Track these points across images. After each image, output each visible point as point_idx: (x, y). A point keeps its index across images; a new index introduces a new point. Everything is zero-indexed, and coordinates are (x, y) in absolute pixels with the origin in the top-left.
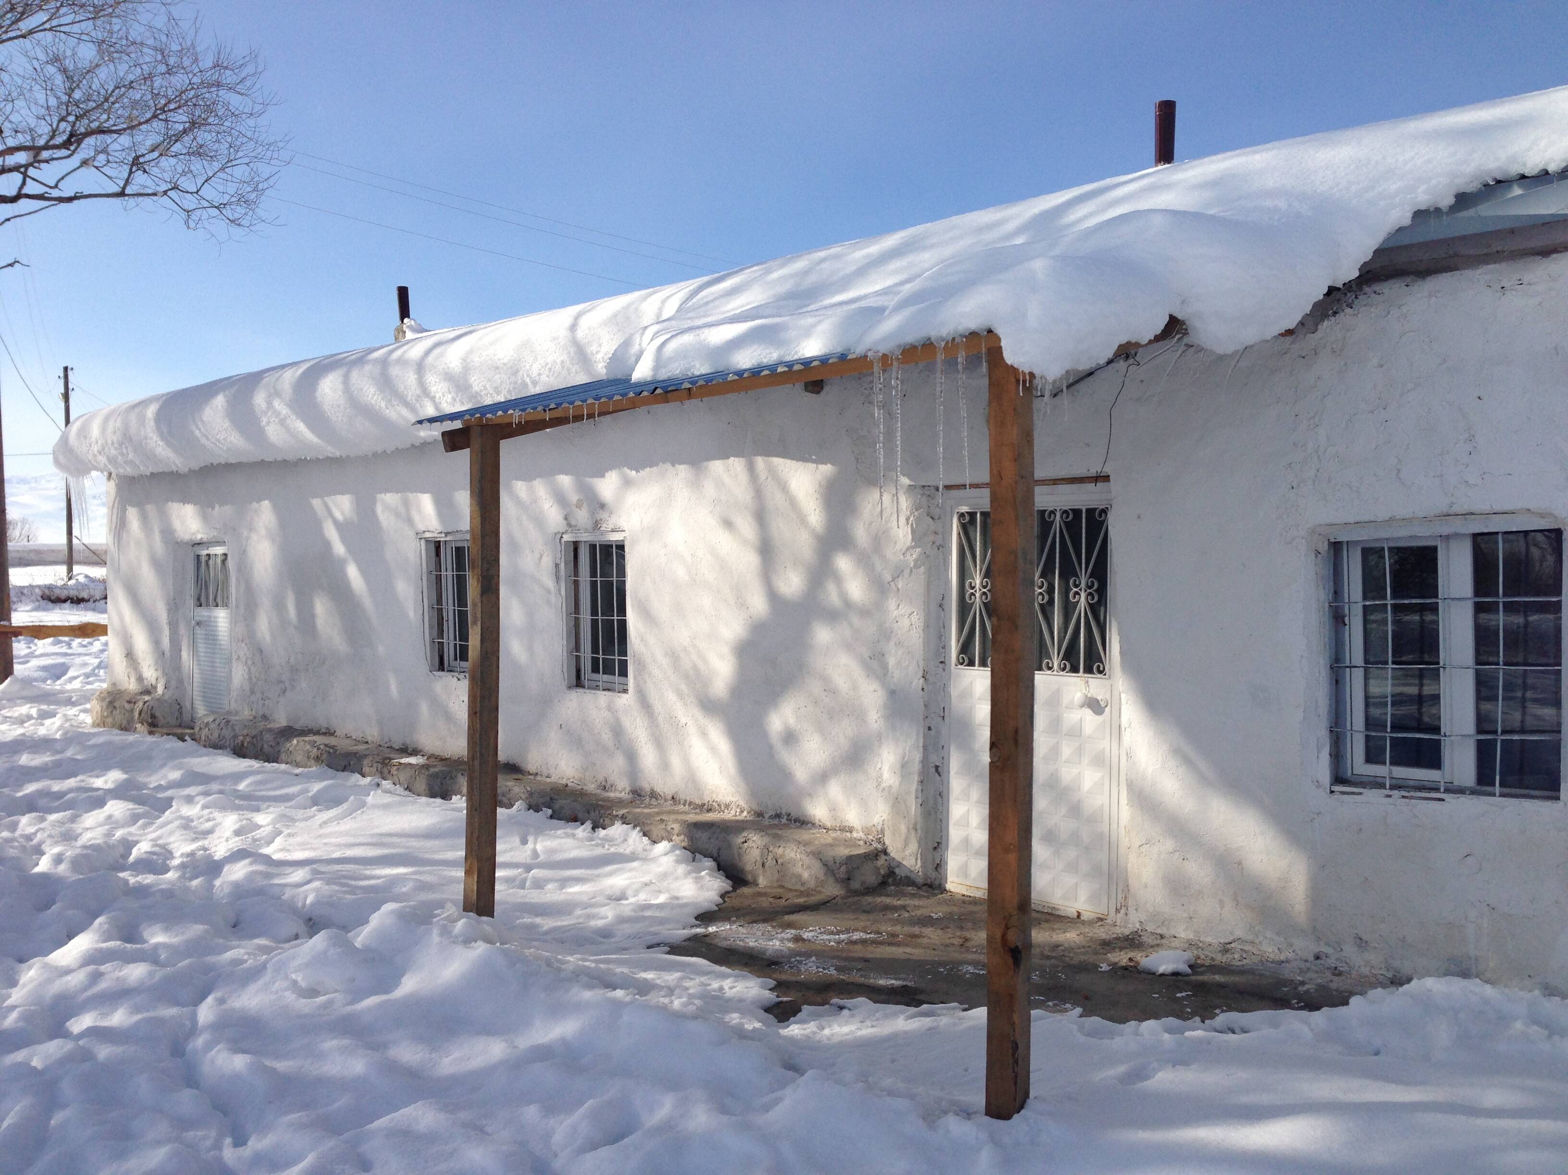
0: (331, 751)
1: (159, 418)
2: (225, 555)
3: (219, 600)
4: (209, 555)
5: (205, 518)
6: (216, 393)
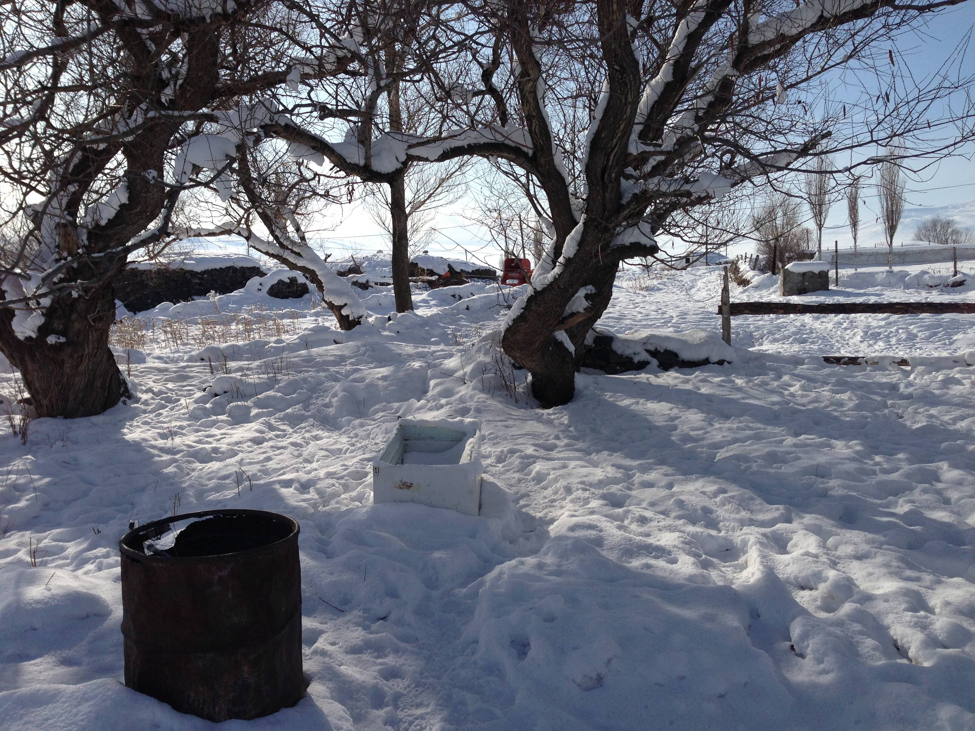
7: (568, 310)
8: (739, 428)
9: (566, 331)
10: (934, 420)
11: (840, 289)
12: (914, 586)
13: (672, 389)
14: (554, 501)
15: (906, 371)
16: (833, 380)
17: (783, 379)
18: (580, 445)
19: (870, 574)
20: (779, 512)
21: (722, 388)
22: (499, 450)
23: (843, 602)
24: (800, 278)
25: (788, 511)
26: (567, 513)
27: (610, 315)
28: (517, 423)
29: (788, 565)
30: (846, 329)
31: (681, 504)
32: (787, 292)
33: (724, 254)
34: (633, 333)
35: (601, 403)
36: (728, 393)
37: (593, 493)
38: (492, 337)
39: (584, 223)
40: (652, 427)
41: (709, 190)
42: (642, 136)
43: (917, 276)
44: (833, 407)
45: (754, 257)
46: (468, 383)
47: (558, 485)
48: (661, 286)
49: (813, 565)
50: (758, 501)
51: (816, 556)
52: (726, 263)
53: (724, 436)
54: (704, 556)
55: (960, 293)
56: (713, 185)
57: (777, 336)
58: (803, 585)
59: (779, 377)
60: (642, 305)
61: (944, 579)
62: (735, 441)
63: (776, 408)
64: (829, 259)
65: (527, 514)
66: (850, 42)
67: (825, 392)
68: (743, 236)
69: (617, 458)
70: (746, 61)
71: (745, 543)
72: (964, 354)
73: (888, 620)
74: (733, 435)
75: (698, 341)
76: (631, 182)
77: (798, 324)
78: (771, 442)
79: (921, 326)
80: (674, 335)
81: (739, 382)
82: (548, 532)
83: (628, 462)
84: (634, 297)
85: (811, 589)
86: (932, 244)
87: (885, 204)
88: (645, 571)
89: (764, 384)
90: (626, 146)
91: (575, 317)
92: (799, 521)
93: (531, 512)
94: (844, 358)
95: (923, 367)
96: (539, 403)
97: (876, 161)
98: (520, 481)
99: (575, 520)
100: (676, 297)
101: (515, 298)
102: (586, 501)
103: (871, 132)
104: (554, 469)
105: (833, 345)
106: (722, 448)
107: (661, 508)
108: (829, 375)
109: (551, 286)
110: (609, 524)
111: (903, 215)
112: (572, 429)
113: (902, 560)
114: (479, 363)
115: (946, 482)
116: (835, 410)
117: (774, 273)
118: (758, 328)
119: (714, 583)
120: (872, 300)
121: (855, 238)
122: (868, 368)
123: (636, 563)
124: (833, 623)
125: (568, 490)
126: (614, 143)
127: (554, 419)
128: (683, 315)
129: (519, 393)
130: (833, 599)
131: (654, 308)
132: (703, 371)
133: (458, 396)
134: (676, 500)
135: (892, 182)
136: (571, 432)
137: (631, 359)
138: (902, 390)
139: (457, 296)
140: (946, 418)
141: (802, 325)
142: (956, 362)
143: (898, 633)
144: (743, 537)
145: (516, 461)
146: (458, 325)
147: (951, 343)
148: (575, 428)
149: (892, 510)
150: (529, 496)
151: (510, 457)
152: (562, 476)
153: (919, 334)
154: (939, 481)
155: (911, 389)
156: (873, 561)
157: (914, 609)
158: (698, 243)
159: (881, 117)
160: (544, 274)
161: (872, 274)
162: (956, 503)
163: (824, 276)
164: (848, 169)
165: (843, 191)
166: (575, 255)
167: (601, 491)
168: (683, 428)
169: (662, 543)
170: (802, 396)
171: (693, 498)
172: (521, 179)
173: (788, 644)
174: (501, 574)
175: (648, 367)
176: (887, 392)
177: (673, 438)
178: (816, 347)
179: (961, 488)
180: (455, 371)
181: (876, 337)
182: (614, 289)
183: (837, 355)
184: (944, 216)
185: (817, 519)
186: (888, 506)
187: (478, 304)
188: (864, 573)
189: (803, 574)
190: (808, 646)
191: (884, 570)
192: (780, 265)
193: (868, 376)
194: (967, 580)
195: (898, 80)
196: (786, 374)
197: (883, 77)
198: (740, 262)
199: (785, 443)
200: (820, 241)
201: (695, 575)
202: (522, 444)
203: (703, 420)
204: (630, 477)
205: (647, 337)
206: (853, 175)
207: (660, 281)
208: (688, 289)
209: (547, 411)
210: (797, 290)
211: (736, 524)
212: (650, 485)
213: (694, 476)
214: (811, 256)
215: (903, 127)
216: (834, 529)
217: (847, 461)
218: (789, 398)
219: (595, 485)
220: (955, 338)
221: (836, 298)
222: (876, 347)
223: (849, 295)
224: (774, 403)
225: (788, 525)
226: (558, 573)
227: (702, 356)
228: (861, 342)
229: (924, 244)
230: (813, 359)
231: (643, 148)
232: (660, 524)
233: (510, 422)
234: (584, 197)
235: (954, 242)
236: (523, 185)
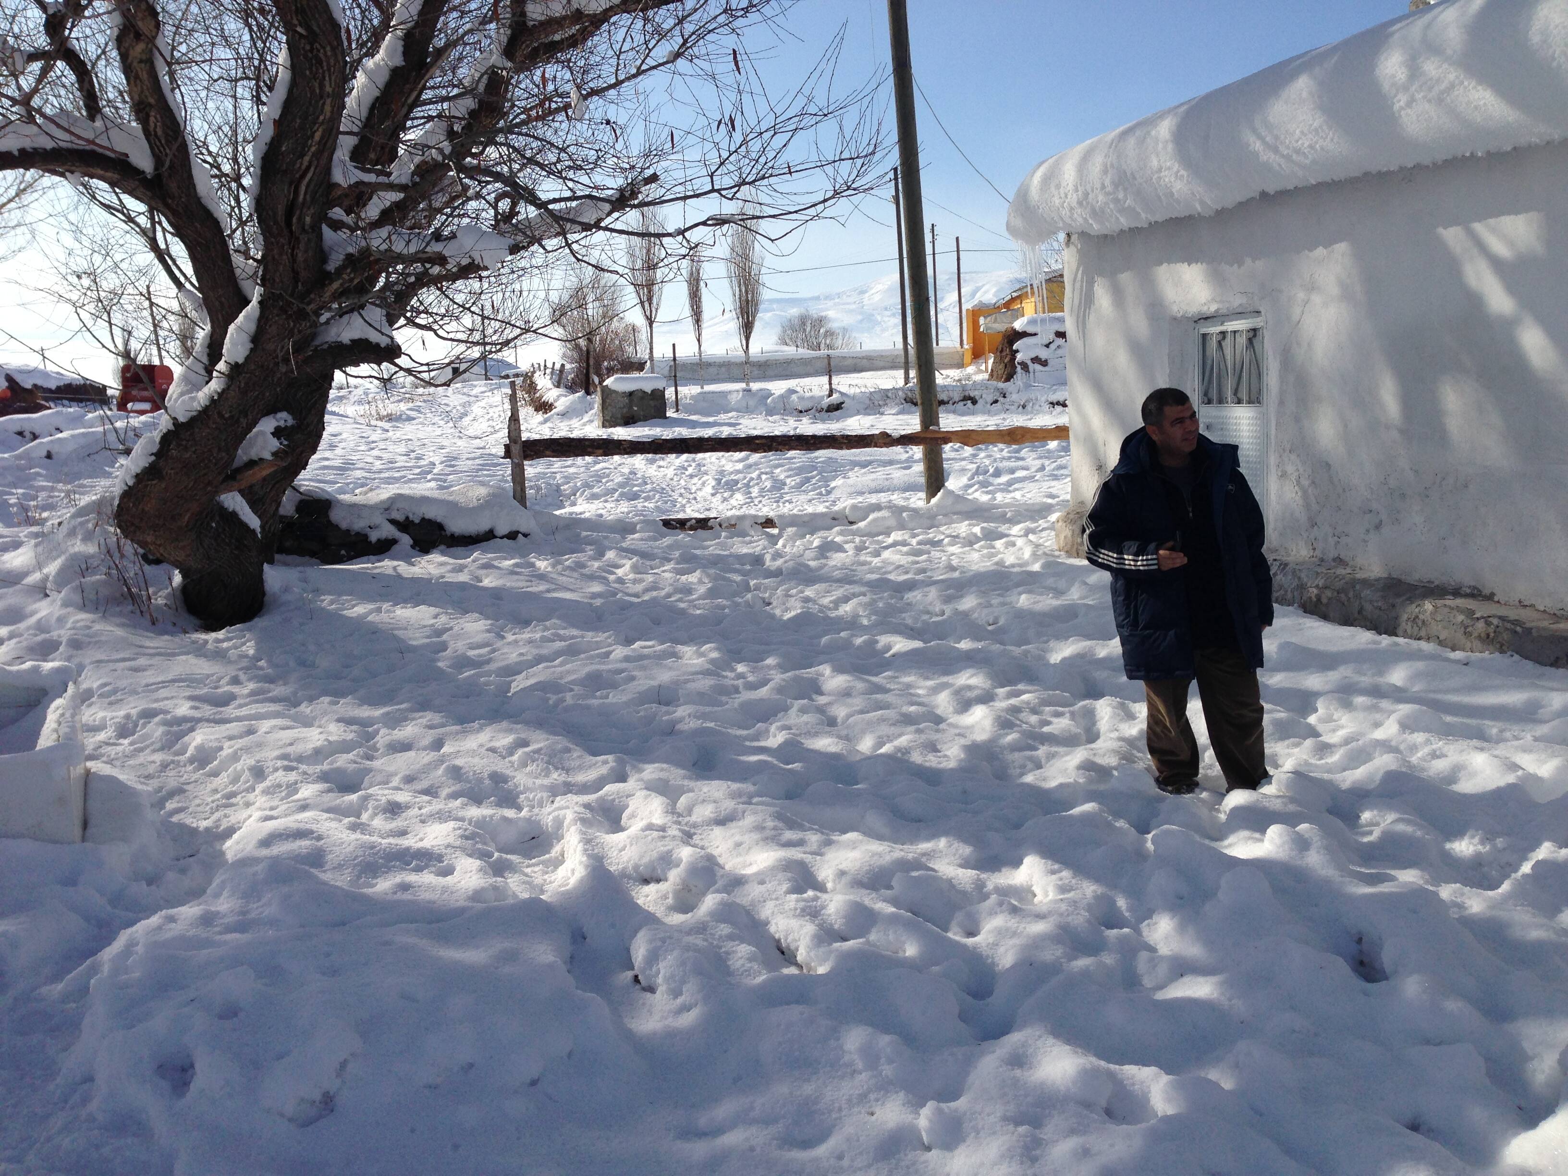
0: (1518, 629)
1: (1180, 137)
2: (1255, 331)
3: (1244, 394)
4: (1223, 334)
5: (1217, 278)
6: (1293, 75)
7: (243, 454)
8: (544, 639)
9: (240, 491)
10: (810, 605)
11: (681, 416)
12: (795, 854)
13: (438, 583)
14: (233, 795)
15: (772, 536)
16: (677, 554)
17: (607, 557)
18: (279, 690)
19: (738, 845)
20: (608, 766)
21: (516, 577)
22: (122, 713)
23: (704, 894)
24: (626, 400)
25: (621, 763)
26: (257, 815)
27: (326, 463)
28: (155, 661)
29: (623, 849)
30: (691, 476)
31: (456, 773)
32: (608, 423)
33: (511, 360)
34: (366, 493)
35: (314, 614)
36: (525, 584)
37: (305, 773)
38: (97, 507)
39: (260, 303)
40: (403, 649)
41: (473, 254)
42: (358, 156)
43: (782, 396)
44: (679, 596)
45: (558, 366)
46: (54, 595)
47: (239, 766)
48: (413, 414)
49: (660, 844)
50: (577, 752)
51: (663, 829)
52: (517, 375)
53: (522, 654)
54: (496, 855)
55: (838, 421)
56: (479, 246)
57: (596, 490)
58: (647, 876)
59: (600, 554)
60: (382, 445)
61: (835, 837)
62: (539, 660)
63: (598, 602)
64: (666, 371)
65: (182, 826)
66: (677, 32)
67: (666, 573)
68: (535, 332)
69: (347, 707)
70: (524, 50)
71: (559, 823)
72: (845, 508)
73: (766, 911)
74: (535, 651)
75: (475, 503)
76: (344, 234)
77: (626, 470)
78: (592, 657)
79: (790, 469)
80: (436, 494)
81: (542, 565)
82: (222, 853)
83: (365, 712)
84: (368, 432)
85: (658, 881)
86: (800, 350)
87: (737, 289)
88: (400, 896)
89: (580, 565)
90: (328, 170)
91: (256, 468)
92: (637, 776)
93: (190, 821)
94: (690, 520)
95: (794, 529)
96: (197, 622)
97: (720, 221)
98: (164, 766)
99: (271, 825)
100: (439, 432)
101: (138, 436)
102: (293, 788)
103: (712, 176)
104: (230, 738)
105: (675, 501)
106: (519, 673)
107: (424, 784)
108: (670, 547)
109: (204, 415)
110: (334, 824)
111: (762, 307)
112: (262, 663)
113: (779, 816)
114: (74, 557)
115: (829, 695)
116: (680, 600)
117: (588, 393)
118: (568, 479)
119: (515, 895)
120: (726, 432)
121: (699, 340)
122: (723, 534)
123: (383, 885)
124: (691, 930)
125: (259, 773)
126: (305, 163)
127: (228, 649)
128: (451, 460)
129: (158, 607)
130: (690, 891)
131: (402, 449)
132: (484, 551)
133: (32, 620)
134: (448, 767)
135: (746, 257)
136: (261, 668)
137: (366, 536)
138: (768, 563)
139: (27, 434)
140: (826, 601)
141: (631, 473)
142: (835, 519)
143: (781, 927)
144: (556, 813)
145: (155, 730)
146: (31, 487)
147: (829, 493)
148: (269, 661)
149: (762, 744)
150: (184, 791)
151: (144, 725)
152: (247, 750)
153: (788, 481)
154: (821, 693)
155: (779, 562)
156: (740, 823)
157: (798, 889)
158: (466, 342)
159: (725, 155)
160: (190, 391)
161: (724, 394)
162: (843, 723)
163: (658, 396)
164: (681, 232)
165: (675, 265)
166: (247, 358)
167: (318, 768)
168: (457, 646)
169: (426, 844)
170: (635, 581)
171: (476, 760)
172: (138, 219)
173: (630, 974)
174: (131, 945)
175: (396, 548)
176: (748, 567)
177: (440, 664)
178: (652, 505)
179: (849, 700)
180: (26, 574)
181: (731, 486)
182: (327, 418)
183: (681, 516)
184: (815, 311)
185: (662, 770)
186: (757, 737)
187: (71, 447)
188: (730, 843)
189: (646, 860)
190: (658, 972)
191: (756, 836)
192: (596, 380)
193: (723, 546)
194: (864, 833)
195: (746, 98)
196: (610, 549)
197: (725, 91)
198: (536, 375)
199: (612, 656)
200: (651, 343)
201: (483, 889)
202: (167, 699)
203: (488, 631)
204: (370, 737)
205: (389, 498)
206: (688, 241)
207: (410, 405)
208: (456, 419)
209: (214, 635)
210: (623, 417)
211: (545, 795)
212: (405, 747)
213: (476, 725)
214: (640, 366)
215: (754, 171)
216: (686, 782)
217: (700, 676)
218: (616, 585)
219: (308, 757)
220: (833, 484)
221: (677, 429)
222: (733, 502)
223: (694, 425)
224: (594, 596)
225: (621, 785)
226: (241, 927)
227: (481, 525)
228: (713, 495)
229: (790, 351)
230: (648, 523)
231: (358, 176)
232: (424, 811)
233: (142, 661)
234: (259, 257)
235: (829, 347)
236: (143, 232)
